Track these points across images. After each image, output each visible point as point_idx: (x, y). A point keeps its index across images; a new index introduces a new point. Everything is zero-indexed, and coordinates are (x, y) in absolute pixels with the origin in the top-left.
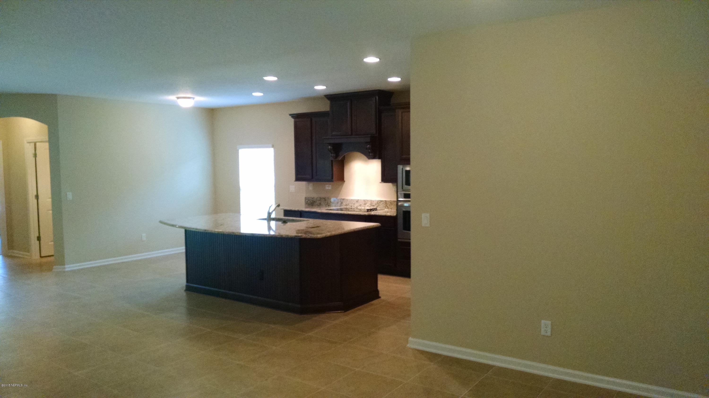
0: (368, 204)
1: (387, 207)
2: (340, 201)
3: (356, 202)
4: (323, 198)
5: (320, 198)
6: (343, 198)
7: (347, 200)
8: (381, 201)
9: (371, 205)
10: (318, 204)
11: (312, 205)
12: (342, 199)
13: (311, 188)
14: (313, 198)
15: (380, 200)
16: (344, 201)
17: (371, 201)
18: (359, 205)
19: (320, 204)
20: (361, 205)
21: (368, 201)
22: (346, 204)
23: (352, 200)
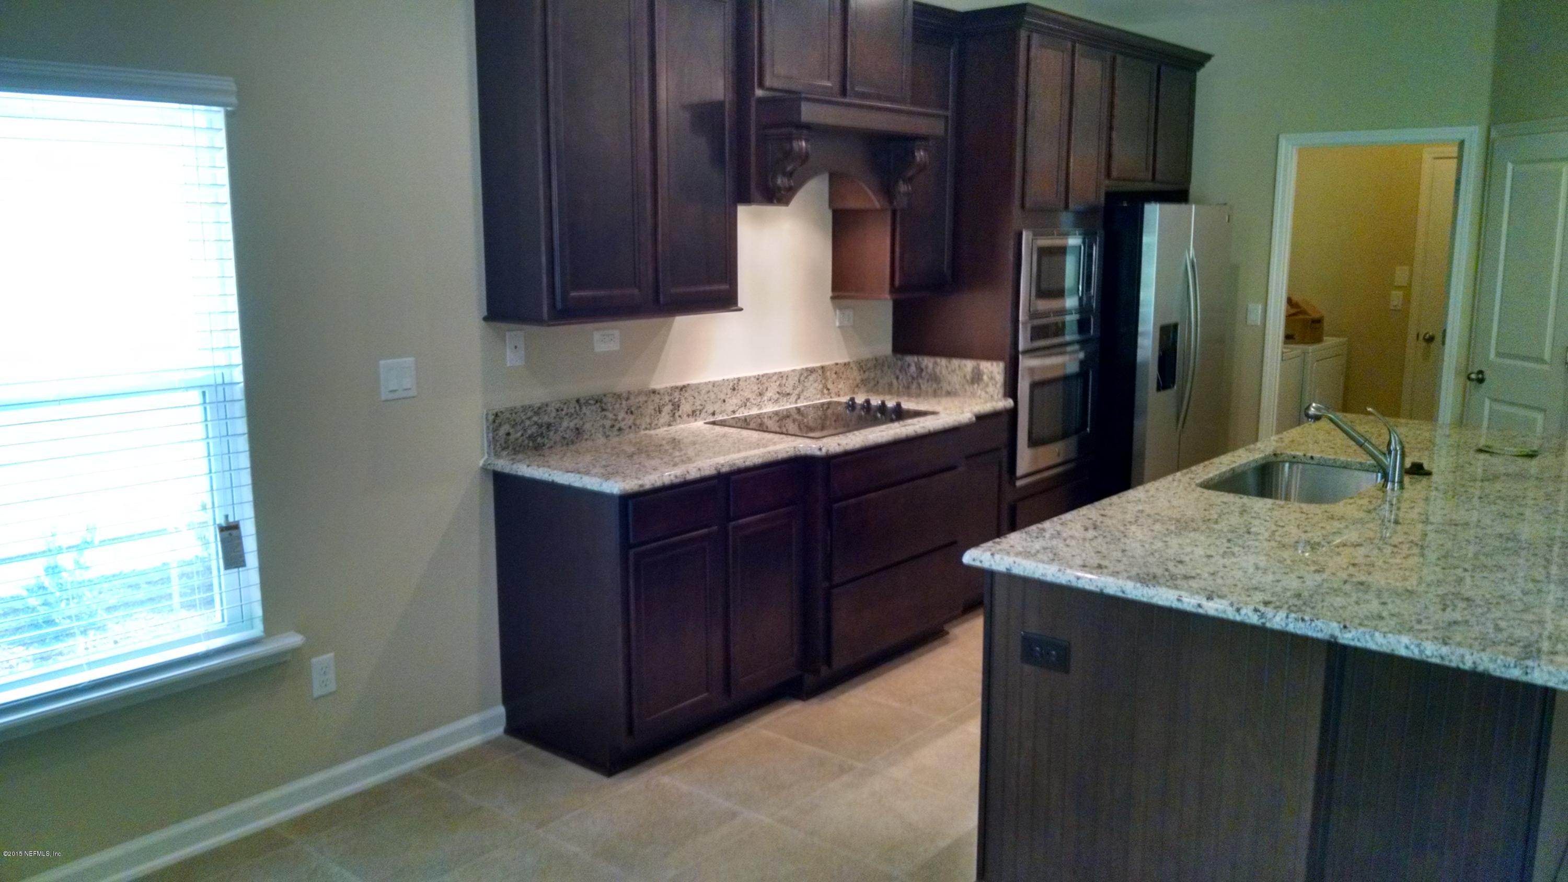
0: (769, 394)
1: (825, 391)
2: (670, 401)
3: (729, 391)
4: (592, 398)
5: (578, 401)
6: (680, 384)
7: (697, 387)
8: (812, 371)
9: (778, 393)
10: (568, 435)
11: (538, 448)
12: (677, 388)
13: (513, 358)
14: (539, 410)
15: (807, 369)
16: (686, 395)
17: (781, 375)
18: (740, 403)
19: (578, 431)
20: (748, 400)
21: (768, 377)
22: (694, 408)
23: (714, 384)
